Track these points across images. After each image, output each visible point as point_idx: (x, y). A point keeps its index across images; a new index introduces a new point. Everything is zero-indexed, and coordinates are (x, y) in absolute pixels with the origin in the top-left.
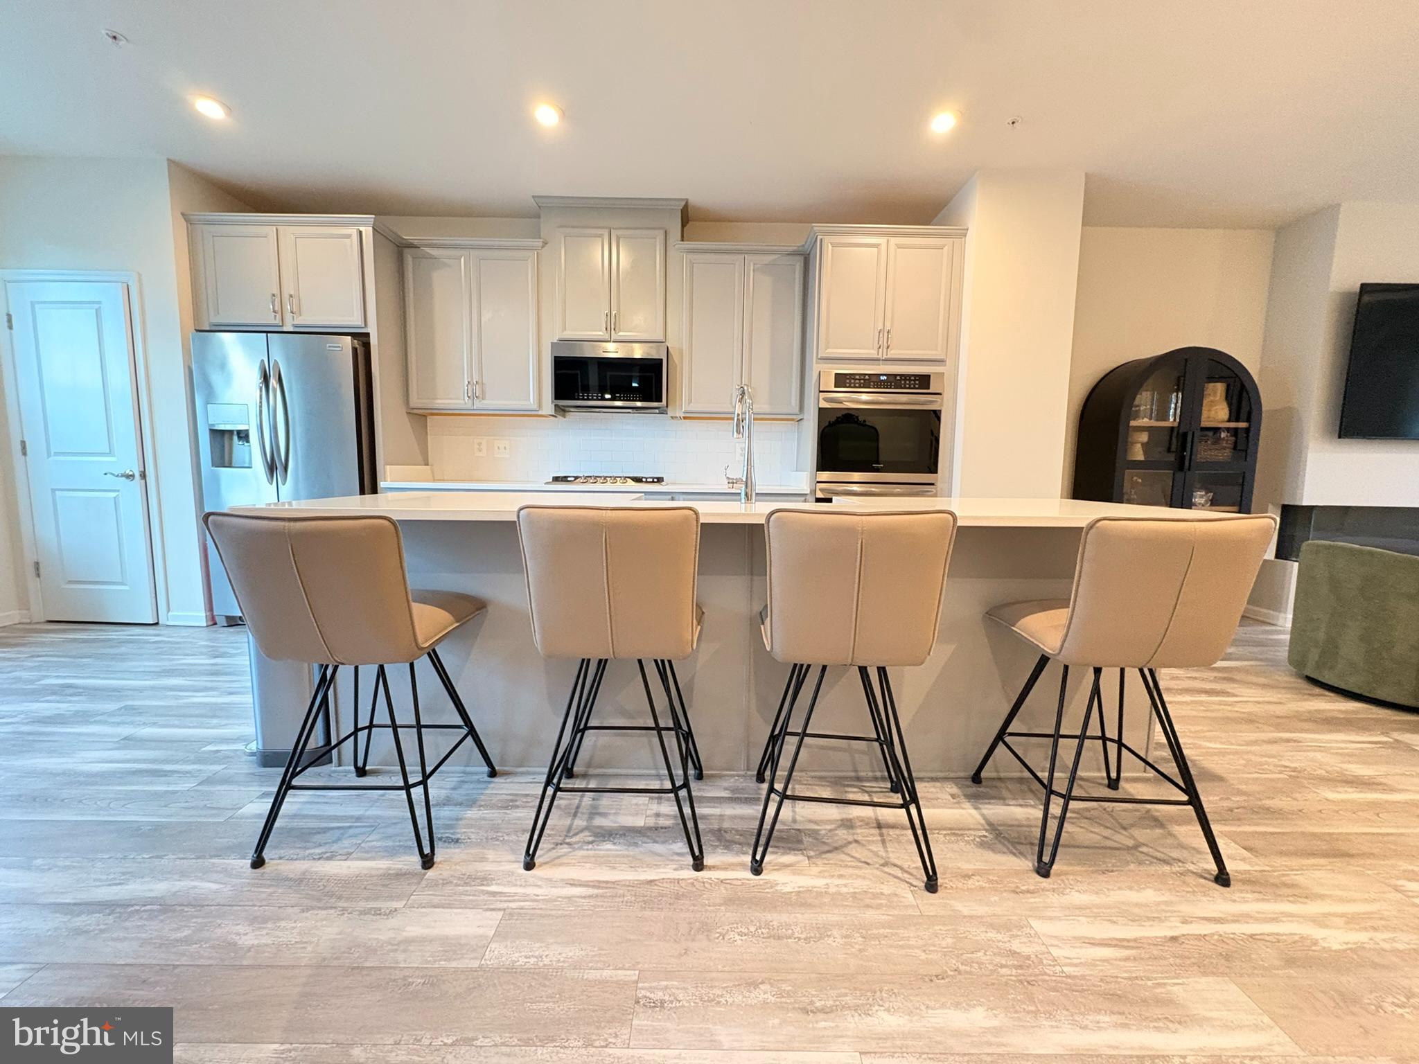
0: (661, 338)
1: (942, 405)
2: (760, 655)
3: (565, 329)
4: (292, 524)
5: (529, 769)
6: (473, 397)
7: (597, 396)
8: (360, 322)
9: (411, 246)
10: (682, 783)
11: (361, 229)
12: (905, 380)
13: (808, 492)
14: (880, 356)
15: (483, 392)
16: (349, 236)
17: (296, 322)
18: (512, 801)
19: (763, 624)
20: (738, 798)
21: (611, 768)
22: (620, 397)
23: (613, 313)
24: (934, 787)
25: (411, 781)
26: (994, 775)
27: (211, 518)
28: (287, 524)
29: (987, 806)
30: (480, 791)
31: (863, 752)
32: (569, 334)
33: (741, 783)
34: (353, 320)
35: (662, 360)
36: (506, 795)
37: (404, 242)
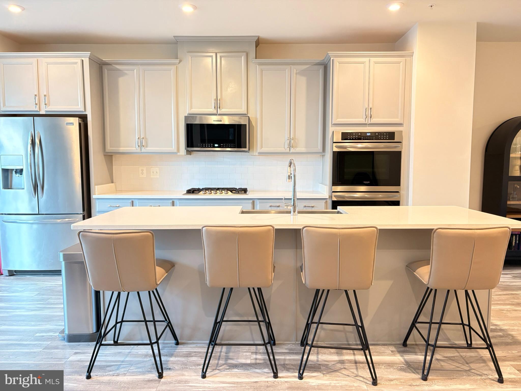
0: (245, 112)
1: (402, 148)
2: (301, 286)
3: (191, 108)
4: (114, 235)
5: (194, 341)
6: (141, 146)
7: (211, 145)
8: (82, 109)
9: (107, 64)
10: (268, 342)
11: (83, 59)
12: (381, 135)
13: (328, 197)
14: (367, 122)
15: (147, 143)
16: (76, 63)
17: (47, 110)
18: (189, 354)
19: (302, 272)
20: (292, 352)
21: (232, 341)
22: (223, 145)
23: (218, 98)
24: (384, 348)
25: (153, 342)
26: (414, 343)
27: (81, 233)
28: (112, 235)
29: (407, 355)
30: (174, 351)
31: (351, 332)
32: (195, 110)
33: (293, 347)
34: (78, 108)
35: (246, 125)
36: (186, 352)
37: (103, 61)
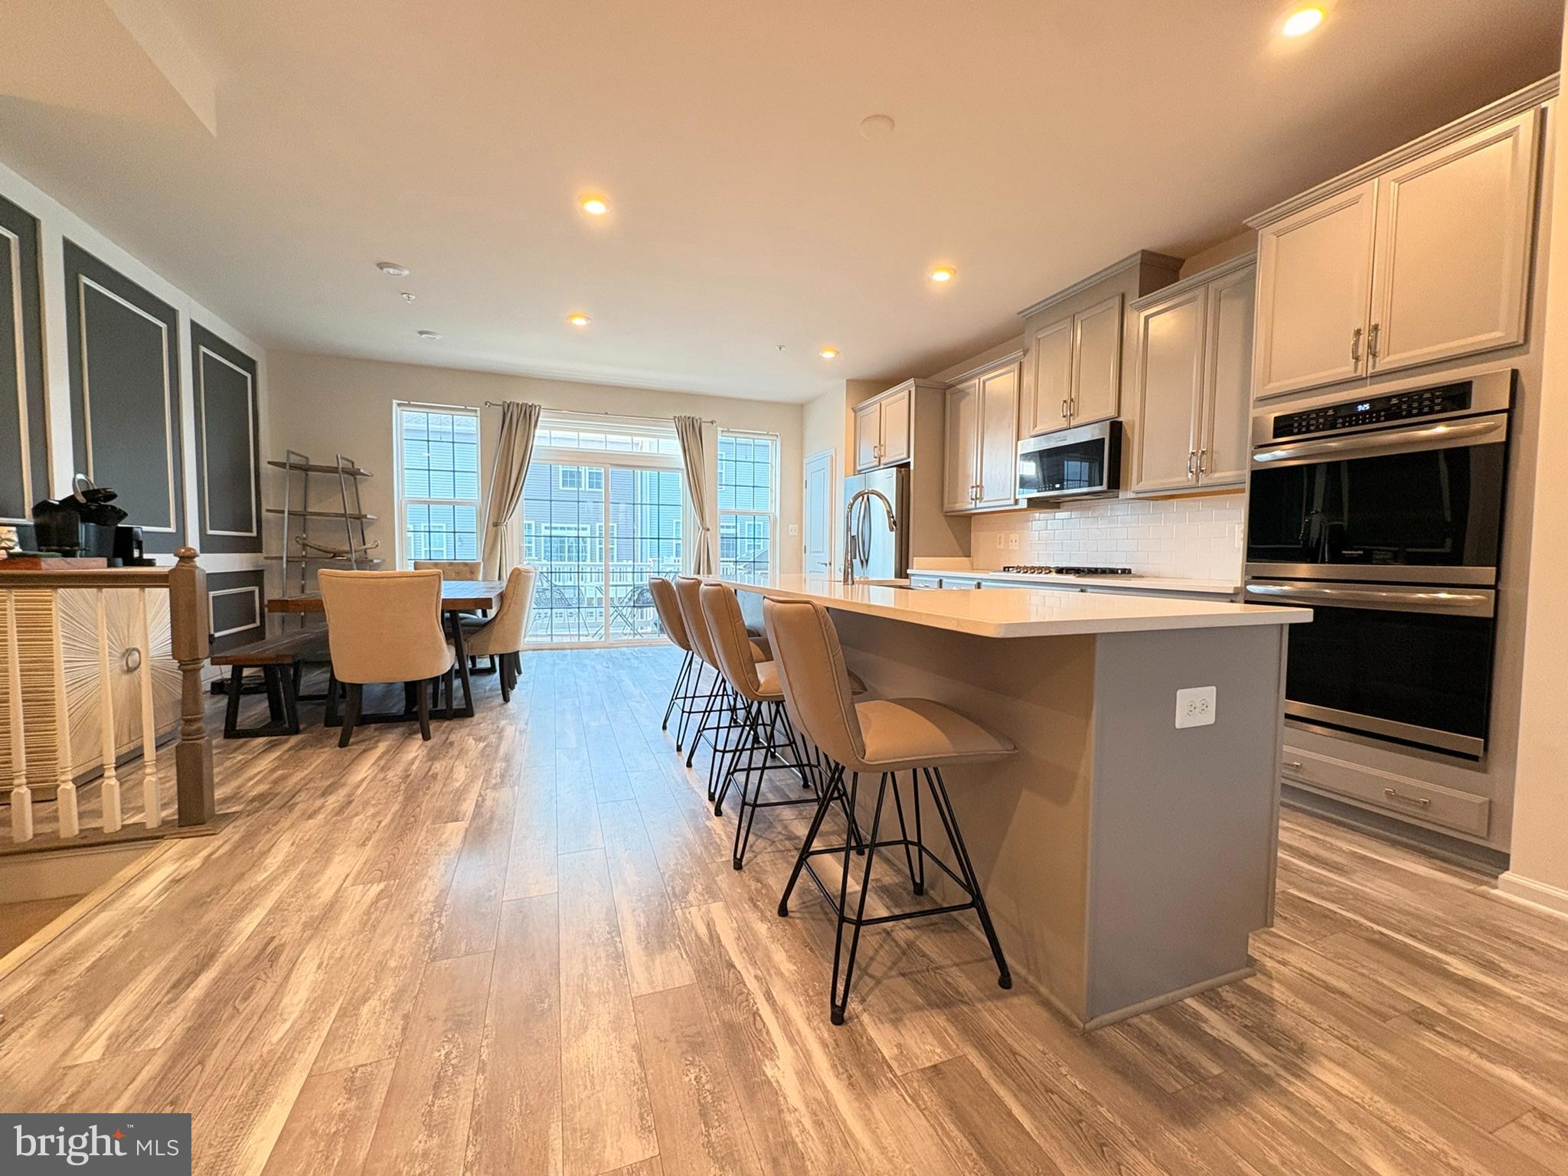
0: (1114, 413)
3: (1035, 426)
6: (975, 499)
7: (1047, 487)
8: (906, 455)
9: (951, 386)
11: (910, 389)
13: (1231, 591)
15: (982, 493)
16: (905, 397)
17: (884, 462)
23: (1072, 398)
32: (1040, 429)
34: (900, 452)
35: (1104, 439)
37: (946, 385)
